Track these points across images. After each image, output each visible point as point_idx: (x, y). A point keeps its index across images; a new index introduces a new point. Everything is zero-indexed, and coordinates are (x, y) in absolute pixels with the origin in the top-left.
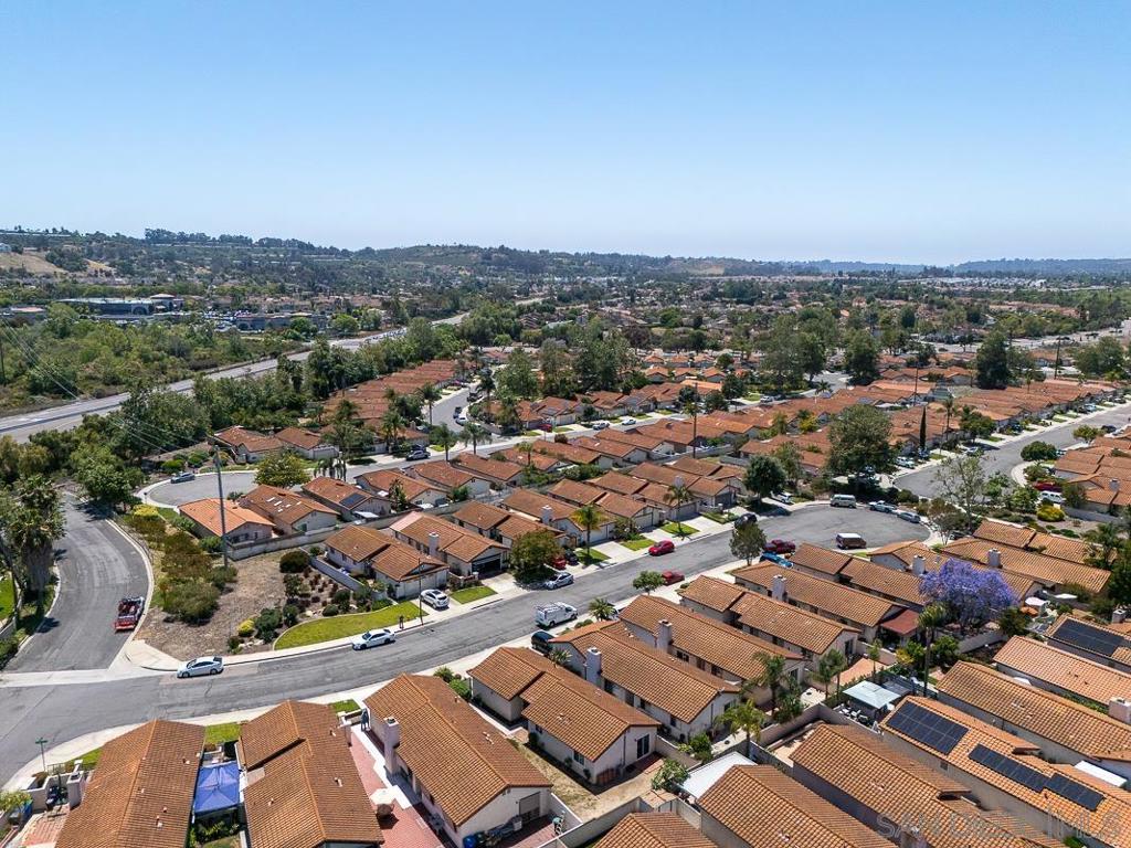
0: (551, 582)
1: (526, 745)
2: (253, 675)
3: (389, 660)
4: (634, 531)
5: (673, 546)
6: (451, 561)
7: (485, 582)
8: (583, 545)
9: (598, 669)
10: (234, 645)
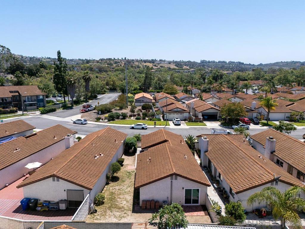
0: (236, 127)
2: (91, 127)
6: (196, 112)
7: (205, 122)
8: (268, 120)
9: (204, 150)
10: (98, 119)
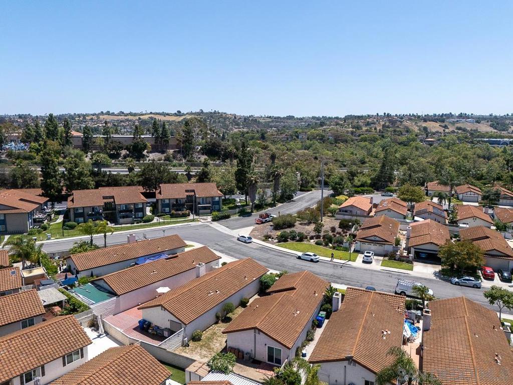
0: (456, 280)
7: (415, 263)
10: (267, 238)
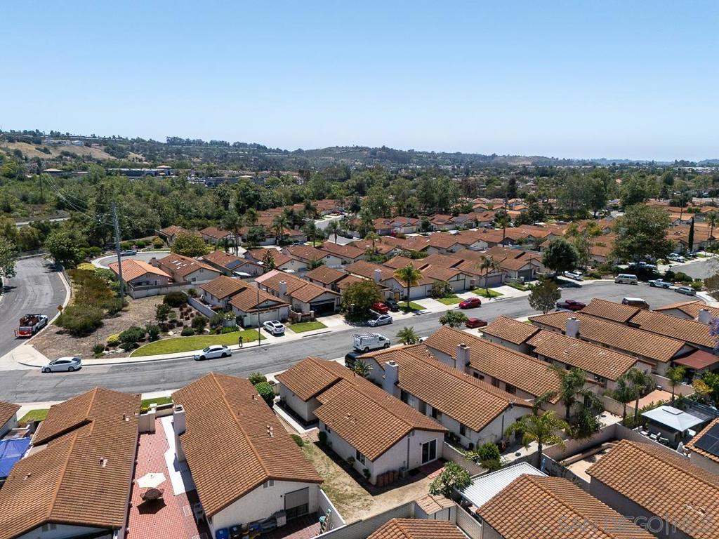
0: (373, 322)
1: (316, 443)
2: (103, 374)
3: (220, 369)
4: (448, 291)
5: (480, 303)
6: (295, 302)
7: (319, 319)
8: (406, 299)
9: (394, 381)
10: (98, 351)
